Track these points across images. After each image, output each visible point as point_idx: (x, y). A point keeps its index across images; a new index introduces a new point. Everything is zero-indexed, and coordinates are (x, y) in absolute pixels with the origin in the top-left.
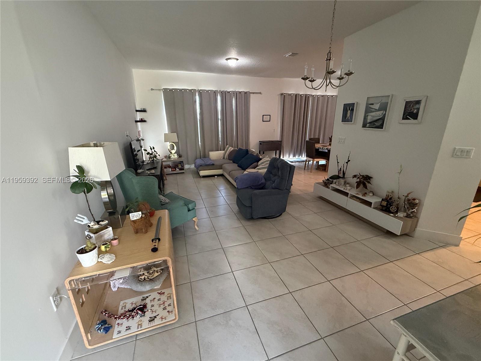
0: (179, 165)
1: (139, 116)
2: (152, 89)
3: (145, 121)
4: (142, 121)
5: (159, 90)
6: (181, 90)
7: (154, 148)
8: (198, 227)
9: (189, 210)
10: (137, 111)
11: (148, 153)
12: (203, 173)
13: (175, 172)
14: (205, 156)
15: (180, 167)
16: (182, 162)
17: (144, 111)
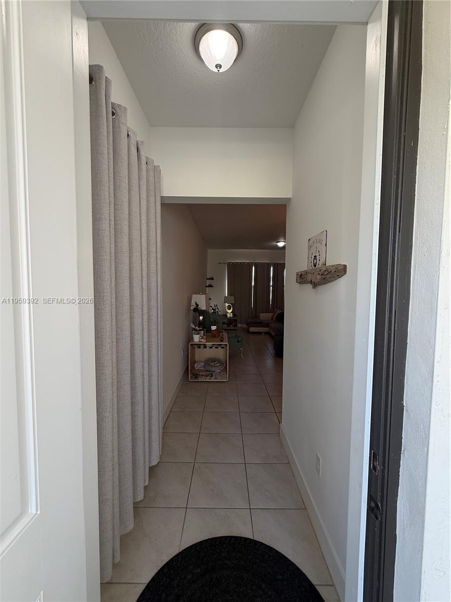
0: (234, 323)
1: (208, 282)
2: (219, 263)
3: (212, 286)
4: (211, 286)
5: (224, 263)
6: (241, 263)
7: (217, 306)
8: (243, 355)
9: (238, 342)
10: (208, 279)
11: (213, 309)
12: (252, 329)
13: (229, 328)
14: (257, 317)
15: (234, 324)
16: (236, 320)
17: (212, 279)
